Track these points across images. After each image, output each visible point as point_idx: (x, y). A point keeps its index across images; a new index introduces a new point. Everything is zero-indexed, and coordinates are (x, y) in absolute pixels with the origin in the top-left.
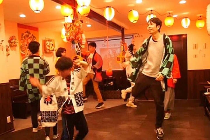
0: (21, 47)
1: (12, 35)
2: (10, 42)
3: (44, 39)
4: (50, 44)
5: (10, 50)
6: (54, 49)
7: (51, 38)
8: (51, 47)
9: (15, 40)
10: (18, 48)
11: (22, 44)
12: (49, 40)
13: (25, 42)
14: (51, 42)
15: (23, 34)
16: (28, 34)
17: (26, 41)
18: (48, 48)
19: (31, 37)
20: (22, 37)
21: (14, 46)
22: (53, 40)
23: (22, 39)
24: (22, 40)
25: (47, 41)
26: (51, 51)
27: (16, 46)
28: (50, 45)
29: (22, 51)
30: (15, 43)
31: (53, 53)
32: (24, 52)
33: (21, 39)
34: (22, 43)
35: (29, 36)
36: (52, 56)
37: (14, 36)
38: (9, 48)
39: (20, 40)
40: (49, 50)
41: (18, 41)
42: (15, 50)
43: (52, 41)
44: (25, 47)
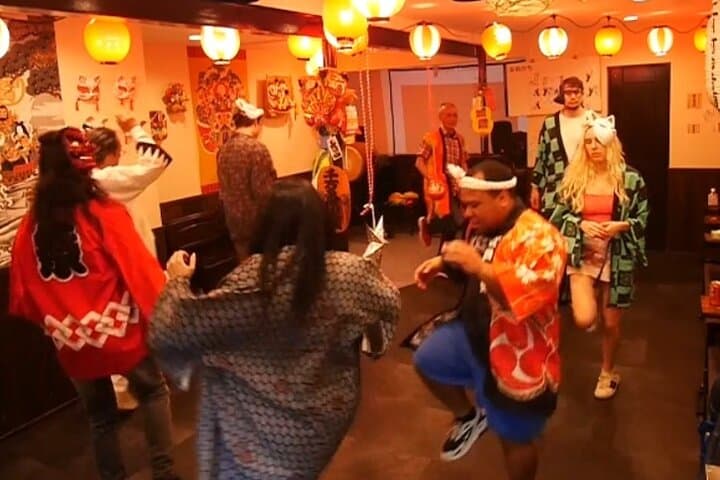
0: (200, 112)
1: (174, 82)
2: (167, 99)
3: (262, 77)
4: (279, 91)
5: (169, 124)
6: (292, 104)
7: (280, 74)
8: (281, 100)
9: (181, 94)
10: (190, 114)
11: (200, 102)
12: (276, 81)
13: (209, 93)
14: (284, 86)
15: (202, 75)
16: (216, 71)
17: (211, 91)
18: (273, 104)
19: (225, 79)
20: (200, 82)
21: (178, 111)
22: (285, 80)
23: (201, 88)
24: (201, 92)
25: (270, 84)
26: (283, 110)
27: (184, 110)
28: (279, 95)
29: (201, 121)
30: (181, 104)
31: (289, 115)
32: (207, 123)
33: (196, 88)
34: (201, 98)
35: (219, 76)
36: (286, 121)
37: (179, 85)
38: (167, 117)
39: (195, 91)
40: (276, 108)
41: (189, 97)
42: (183, 120)
43: (284, 82)
44: (210, 110)
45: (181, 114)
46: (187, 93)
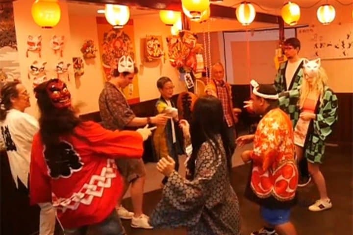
0: (104, 58)
1: (88, 39)
2: (84, 50)
3: (143, 36)
4: (154, 45)
5: (85, 65)
6: (162, 53)
7: (155, 34)
8: (155, 51)
9: (93, 47)
10: (98, 59)
11: (104, 52)
12: (152, 38)
13: (110, 46)
14: (157, 42)
15: (106, 35)
16: (114, 32)
17: (112, 45)
18: (150, 53)
19: (120, 37)
20: (105, 39)
21: (91, 57)
22: (159, 38)
23: (105, 43)
24: (105, 45)
25: (148, 40)
26: (156, 57)
27: (94, 57)
28: (154, 47)
29: (105, 63)
30: (92, 53)
31: (160, 60)
32: (109, 65)
33: (103, 43)
34: (105, 49)
35: (116, 35)
36: (158, 65)
37: (91, 41)
38: (84, 61)
39: (101, 45)
40: (152, 56)
41: (98, 48)
42: (94, 63)
43: (157, 39)
44: (110, 56)
45: (92, 59)
46: (96, 46)
